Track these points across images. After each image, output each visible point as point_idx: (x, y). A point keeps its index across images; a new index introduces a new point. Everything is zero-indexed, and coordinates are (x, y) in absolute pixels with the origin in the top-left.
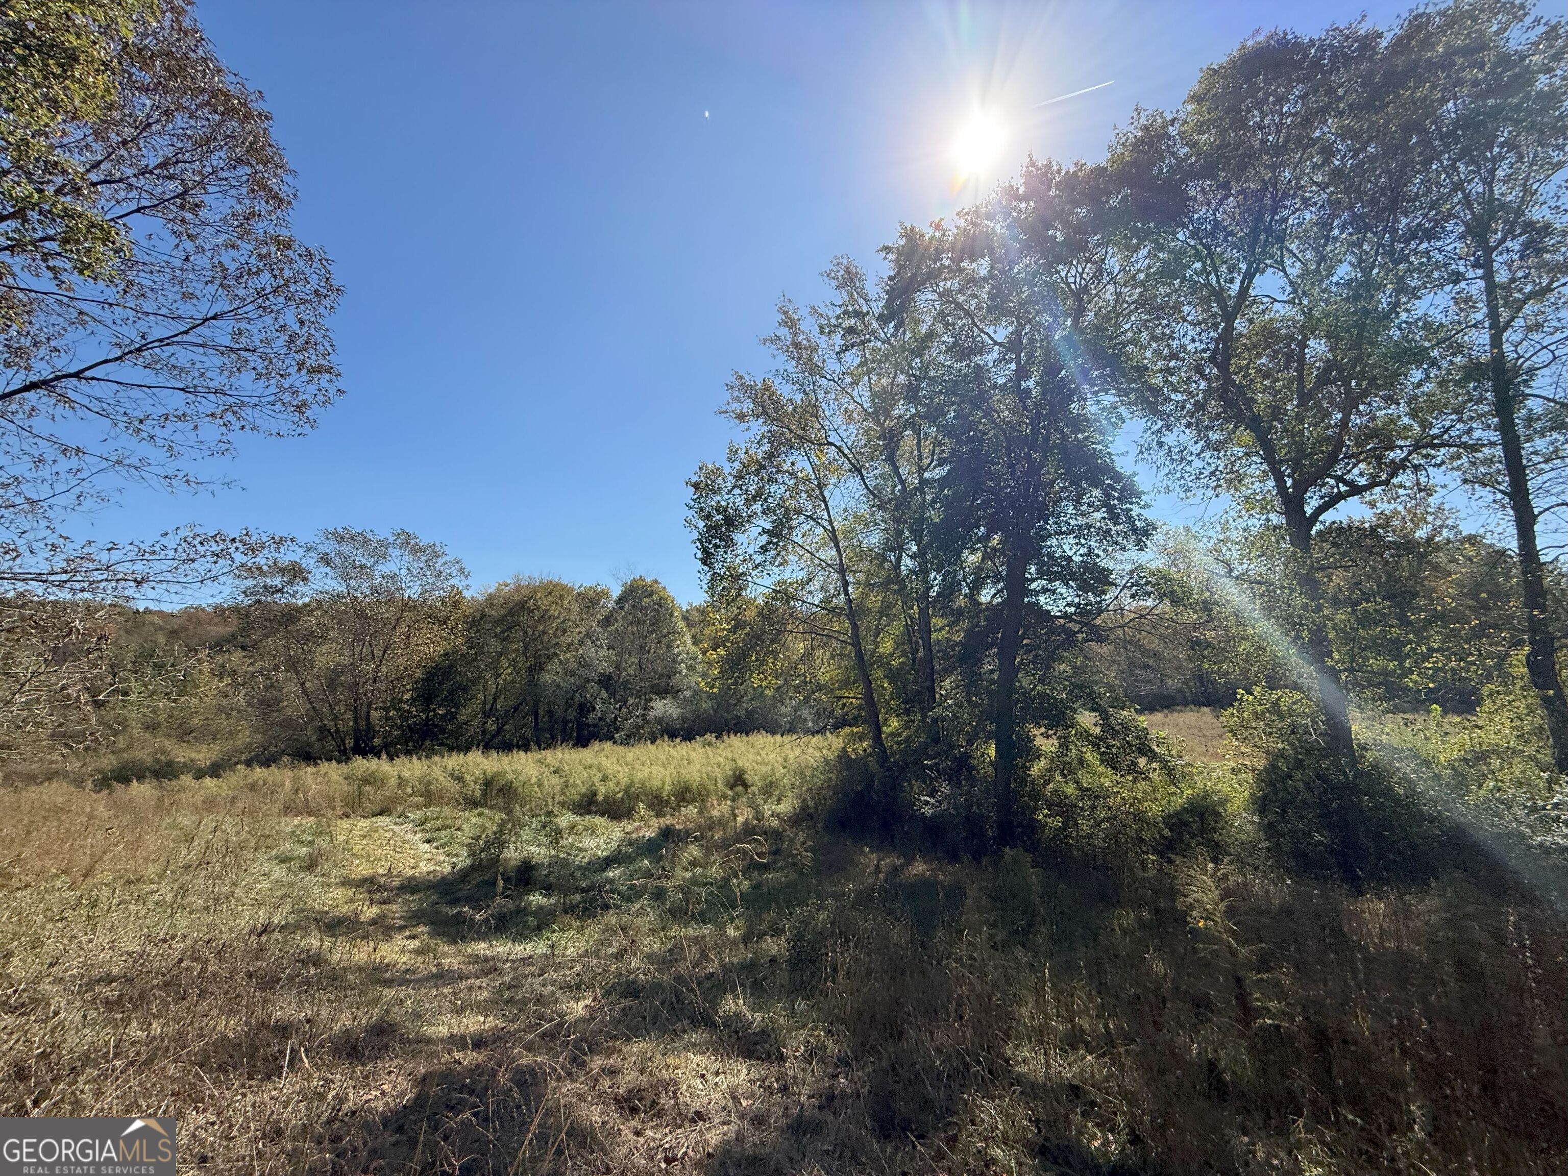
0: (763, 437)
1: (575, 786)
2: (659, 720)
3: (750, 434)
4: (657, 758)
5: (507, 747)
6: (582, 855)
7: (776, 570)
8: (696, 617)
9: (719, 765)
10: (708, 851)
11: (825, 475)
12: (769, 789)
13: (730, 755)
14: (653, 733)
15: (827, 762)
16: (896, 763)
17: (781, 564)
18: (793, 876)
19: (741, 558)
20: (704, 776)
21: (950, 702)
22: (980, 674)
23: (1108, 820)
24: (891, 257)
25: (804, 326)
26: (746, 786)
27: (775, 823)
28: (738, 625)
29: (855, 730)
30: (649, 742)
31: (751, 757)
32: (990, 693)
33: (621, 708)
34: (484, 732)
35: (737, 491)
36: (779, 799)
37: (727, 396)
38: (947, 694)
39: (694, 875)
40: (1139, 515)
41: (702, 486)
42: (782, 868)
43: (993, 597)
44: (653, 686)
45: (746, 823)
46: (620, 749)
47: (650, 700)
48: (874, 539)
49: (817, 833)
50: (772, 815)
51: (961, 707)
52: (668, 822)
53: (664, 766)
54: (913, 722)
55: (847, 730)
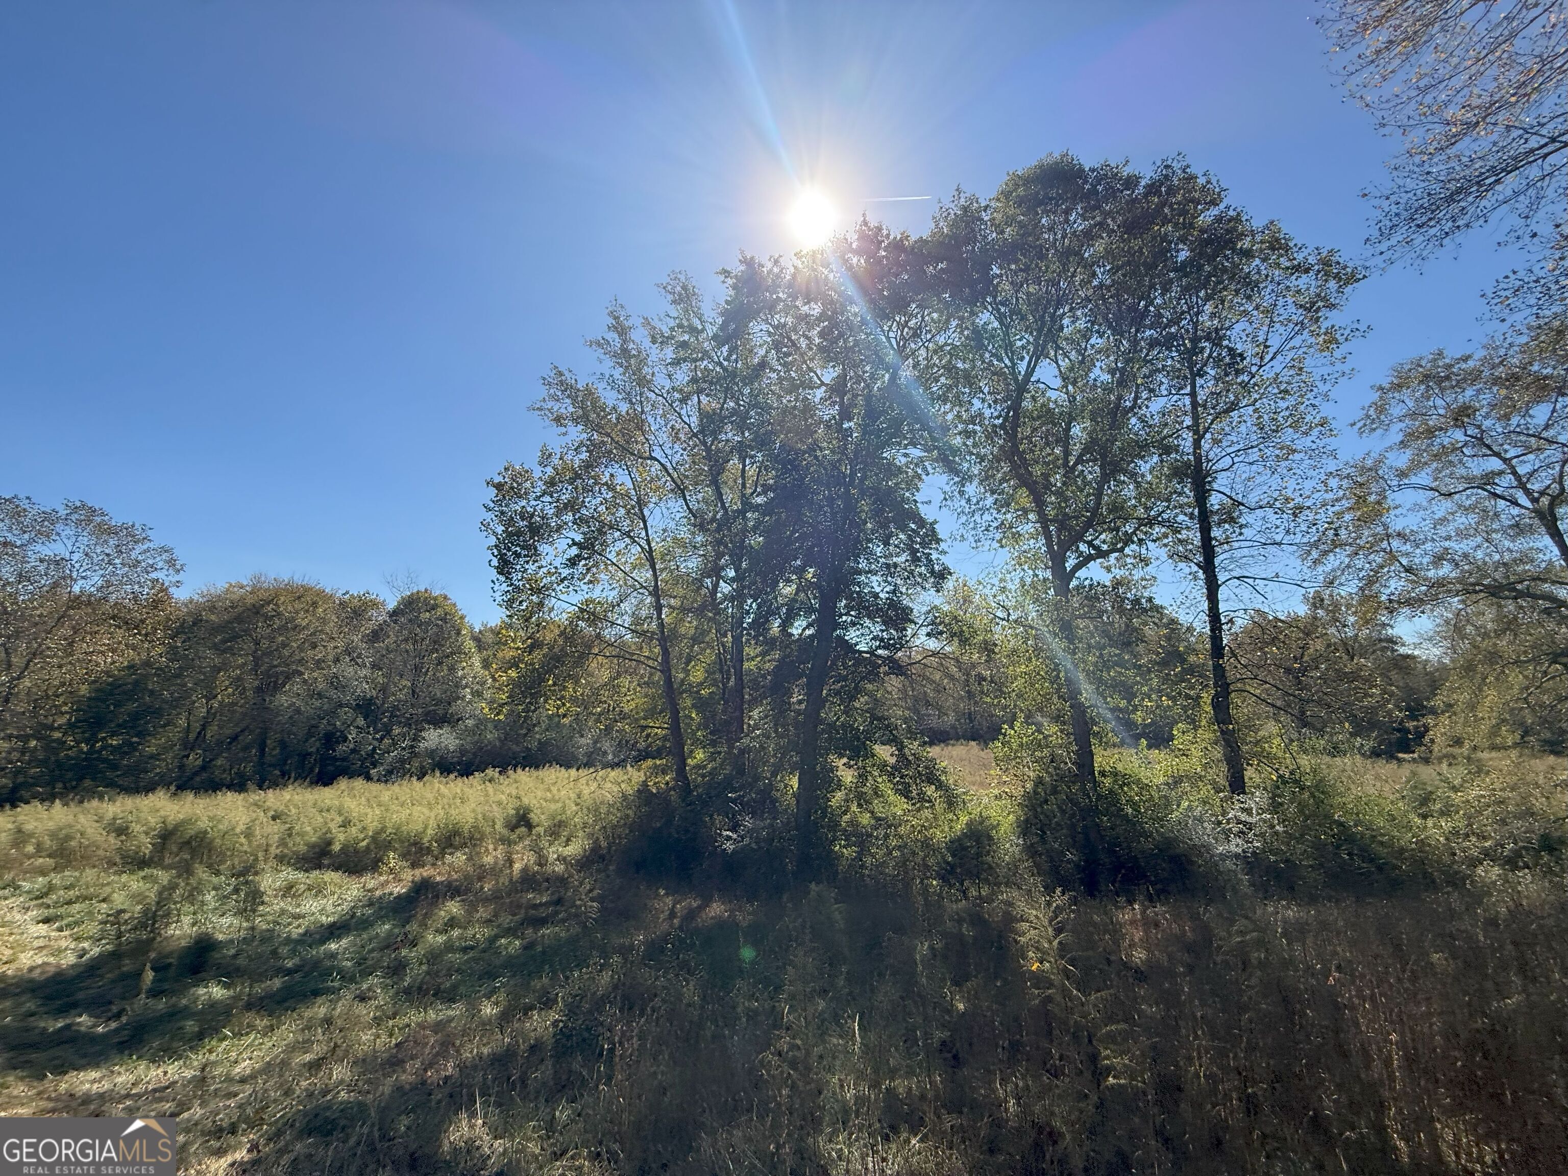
0: (582, 444)
1: (301, 834)
2: (431, 753)
3: (567, 439)
4: (423, 797)
5: (212, 786)
6: (296, 923)
7: (585, 587)
8: (490, 638)
9: (499, 803)
10: (472, 908)
11: (647, 494)
12: (557, 829)
13: (514, 793)
14: (422, 767)
15: (625, 797)
16: (699, 796)
17: (590, 582)
18: (576, 929)
19: (545, 570)
20: (480, 817)
21: (758, 732)
22: (789, 703)
23: (899, 848)
24: (730, 281)
25: (635, 335)
26: (530, 826)
27: (560, 868)
28: (536, 645)
29: (658, 762)
30: (414, 779)
31: (539, 794)
32: (797, 725)
33: (382, 739)
34: (182, 767)
35: (547, 498)
36: (568, 840)
37: (543, 392)
38: (756, 724)
39: (450, 939)
40: (938, 559)
41: (506, 487)
42: (564, 921)
43: (804, 630)
44: (427, 714)
45: (525, 870)
46: (375, 787)
47: (424, 729)
48: (692, 564)
49: (608, 876)
50: (558, 859)
51: (768, 738)
52: (425, 874)
53: (430, 806)
54: (720, 753)
55: (650, 762)
